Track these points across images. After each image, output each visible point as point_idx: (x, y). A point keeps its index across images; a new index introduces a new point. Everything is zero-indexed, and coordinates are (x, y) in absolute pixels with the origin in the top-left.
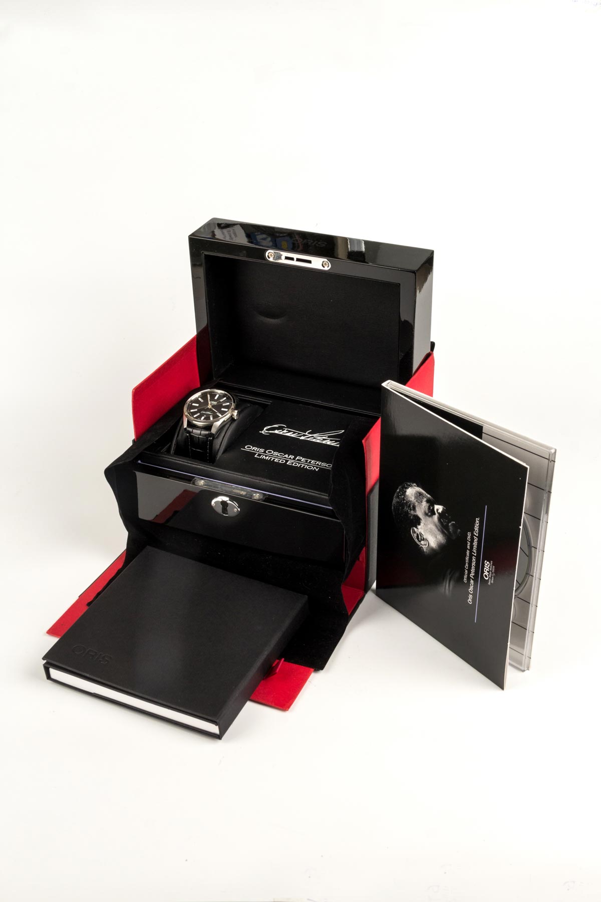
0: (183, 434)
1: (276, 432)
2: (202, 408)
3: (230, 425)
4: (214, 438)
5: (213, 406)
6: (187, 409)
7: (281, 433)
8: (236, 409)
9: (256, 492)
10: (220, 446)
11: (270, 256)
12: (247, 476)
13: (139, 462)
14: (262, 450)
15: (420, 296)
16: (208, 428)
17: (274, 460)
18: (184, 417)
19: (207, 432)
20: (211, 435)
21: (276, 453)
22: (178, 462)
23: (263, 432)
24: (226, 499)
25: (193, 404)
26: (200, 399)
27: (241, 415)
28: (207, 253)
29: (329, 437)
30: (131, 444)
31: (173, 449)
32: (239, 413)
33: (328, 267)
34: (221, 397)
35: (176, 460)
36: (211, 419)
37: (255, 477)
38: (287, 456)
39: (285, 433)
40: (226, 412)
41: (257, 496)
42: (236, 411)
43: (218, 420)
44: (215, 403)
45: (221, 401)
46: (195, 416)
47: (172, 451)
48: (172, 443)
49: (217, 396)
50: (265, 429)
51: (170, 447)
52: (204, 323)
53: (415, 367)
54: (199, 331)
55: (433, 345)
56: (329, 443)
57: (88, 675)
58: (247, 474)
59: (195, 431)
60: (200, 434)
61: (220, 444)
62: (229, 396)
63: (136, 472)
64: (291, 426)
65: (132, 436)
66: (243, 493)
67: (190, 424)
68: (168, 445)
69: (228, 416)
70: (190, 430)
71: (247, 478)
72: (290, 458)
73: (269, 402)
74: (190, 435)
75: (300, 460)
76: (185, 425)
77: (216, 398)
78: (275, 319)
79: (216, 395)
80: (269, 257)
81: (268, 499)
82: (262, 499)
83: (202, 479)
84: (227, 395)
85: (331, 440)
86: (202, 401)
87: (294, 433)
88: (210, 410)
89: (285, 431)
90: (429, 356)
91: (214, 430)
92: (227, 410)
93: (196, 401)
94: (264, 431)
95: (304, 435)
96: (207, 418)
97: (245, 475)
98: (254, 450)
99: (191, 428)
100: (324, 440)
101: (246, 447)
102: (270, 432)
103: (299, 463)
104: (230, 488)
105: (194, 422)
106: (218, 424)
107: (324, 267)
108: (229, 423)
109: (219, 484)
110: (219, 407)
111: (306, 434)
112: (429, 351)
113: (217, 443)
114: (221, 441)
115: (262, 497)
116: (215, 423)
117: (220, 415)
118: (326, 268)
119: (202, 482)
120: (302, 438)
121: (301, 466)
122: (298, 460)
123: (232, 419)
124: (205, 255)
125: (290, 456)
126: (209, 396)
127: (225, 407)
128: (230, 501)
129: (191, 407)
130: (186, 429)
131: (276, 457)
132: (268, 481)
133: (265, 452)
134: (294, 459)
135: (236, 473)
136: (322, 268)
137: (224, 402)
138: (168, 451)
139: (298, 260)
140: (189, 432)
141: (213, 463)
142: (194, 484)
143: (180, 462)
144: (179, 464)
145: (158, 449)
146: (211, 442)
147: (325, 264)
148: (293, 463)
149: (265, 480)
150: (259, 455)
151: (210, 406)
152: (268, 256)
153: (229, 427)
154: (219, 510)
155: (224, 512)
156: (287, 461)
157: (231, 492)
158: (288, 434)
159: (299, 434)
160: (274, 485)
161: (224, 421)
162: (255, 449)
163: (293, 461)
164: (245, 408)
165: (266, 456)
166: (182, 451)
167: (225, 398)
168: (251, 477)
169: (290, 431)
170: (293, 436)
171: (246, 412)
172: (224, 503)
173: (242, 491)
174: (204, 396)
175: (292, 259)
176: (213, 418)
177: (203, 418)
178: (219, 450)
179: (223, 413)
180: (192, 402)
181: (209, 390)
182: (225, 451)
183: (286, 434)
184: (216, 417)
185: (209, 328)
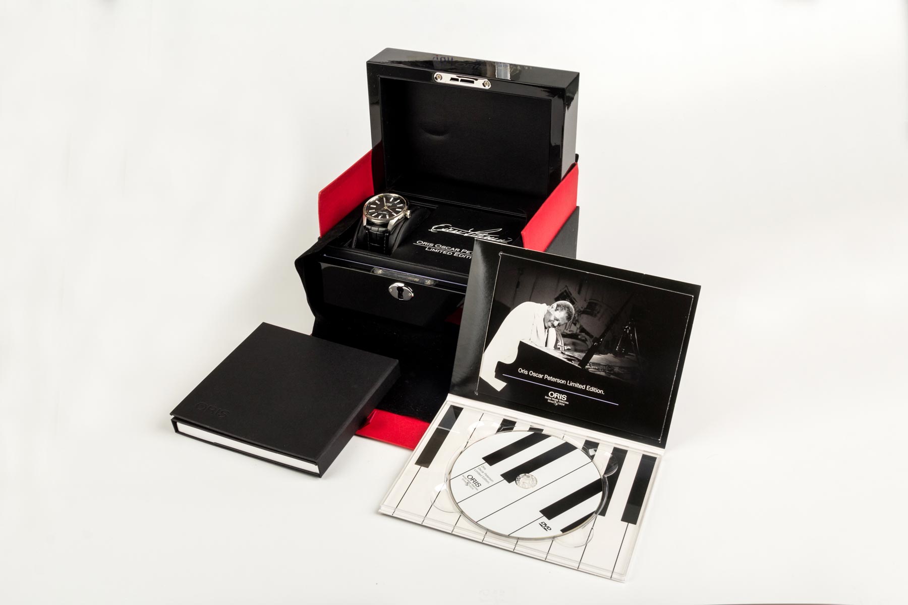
0: (362, 231)
1: (443, 230)
2: (379, 207)
3: (403, 223)
4: (390, 234)
5: (389, 207)
6: (366, 210)
7: (447, 231)
8: (408, 209)
9: (428, 279)
10: (395, 241)
11: (438, 78)
12: (420, 265)
13: (325, 255)
14: (432, 245)
15: (568, 113)
16: (385, 225)
17: (443, 252)
18: (364, 216)
19: (384, 229)
20: (387, 231)
21: (444, 247)
22: (359, 254)
23: (431, 230)
24: (401, 285)
25: (371, 206)
26: (377, 201)
27: (413, 215)
28: (381, 76)
29: (489, 234)
30: (317, 241)
31: (354, 244)
32: (411, 213)
33: (489, 86)
34: (395, 199)
35: (357, 253)
36: (388, 217)
37: (426, 266)
38: (453, 249)
39: (450, 230)
40: (400, 212)
41: (429, 282)
42: (409, 211)
43: (393, 219)
44: (390, 205)
45: (396, 203)
46: (373, 215)
47: (353, 246)
48: (353, 238)
49: (392, 199)
50: (433, 228)
51: (351, 242)
52: (379, 139)
53: (563, 173)
54: (374, 146)
55: (577, 156)
56: (489, 238)
57: (208, 427)
58: (420, 263)
59: (373, 228)
60: (378, 231)
61: (396, 239)
62: (402, 199)
63: (321, 263)
64: (456, 225)
65: (318, 235)
66: (417, 280)
67: (369, 222)
68: (350, 241)
69: (401, 215)
70: (369, 227)
71: (419, 267)
72: (457, 251)
73: (435, 207)
74: (369, 232)
75: (465, 253)
76: (365, 223)
77: (391, 200)
78: (439, 135)
79: (391, 198)
80: (437, 79)
81: (438, 284)
82: (433, 285)
83: (381, 269)
84: (400, 198)
85: (491, 237)
86: (379, 203)
87: (459, 231)
88: (386, 210)
89: (451, 230)
90: (574, 166)
91: (390, 228)
92: (401, 210)
93: (374, 203)
94: (433, 230)
95: (468, 233)
96: (384, 216)
97: (418, 264)
98: (424, 244)
99: (370, 226)
100: (485, 236)
101: (417, 242)
102: (438, 230)
103: (464, 255)
104: (405, 276)
105: (372, 220)
106: (393, 222)
107: (485, 86)
108: (403, 222)
109: (395, 273)
110: (394, 208)
111: (469, 231)
112: (574, 162)
113: (393, 239)
114: (396, 237)
115: (433, 283)
116: (391, 221)
117: (395, 214)
118: (487, 87)
119: (380, 272)
120: (466, 235)
121: (466, 257)
122: (463, 252)
123: (405, 218)
124: (381, 78)
125: (456, 249)
126: (384, 199)
127: (399, 208)
128: (405, 286)
129: (369, 208)
130: (365, 226)
131: (444, 250)
132: (438, 269)
133: (434, 246)
134: (460, 251)
135: (410, 263)
136: (483, 87)
137: (399, 203)
138: (350, 246)
139: (462, 81)
140: (368, 229)
141: (390, 255)
142: (373, 272)
143: (361, 255)
144: (360, 256)
145: (342, 244)
146: (388, 237)
147: (486, 83)
148: (459, 255)
149: (436, 268)
150: (429, 248)
151: (386, 208)
152: (436, 78)
153: (402, 225)
154: (395, 294)
155: (399, 297)
156: (454, 253)
157: (405, 279)
158: (454, 232)
159: (463, 231)
160: (443, 272)
161: (399, 220)
162: (426, 243)
163: (459, 253)
164: (416, 210)
165: (435, 249)
166: (361, 245)
167: (399, 201)
168: (424, 266)
169: (455, 230)
170: (457, 233)
171: (417, 212)
172: (400, 289)
173: (416, 278)
174: (380, 199)
175: (457, 80)
176: (389, 217)
177: (380, 217)
178: (394, 244)
179: (397, 213)
180: (370, 204)
181: (382, 194)
182: (399, 246)
183: (452, 232)
184: (391, 216)
185: (383, 144)
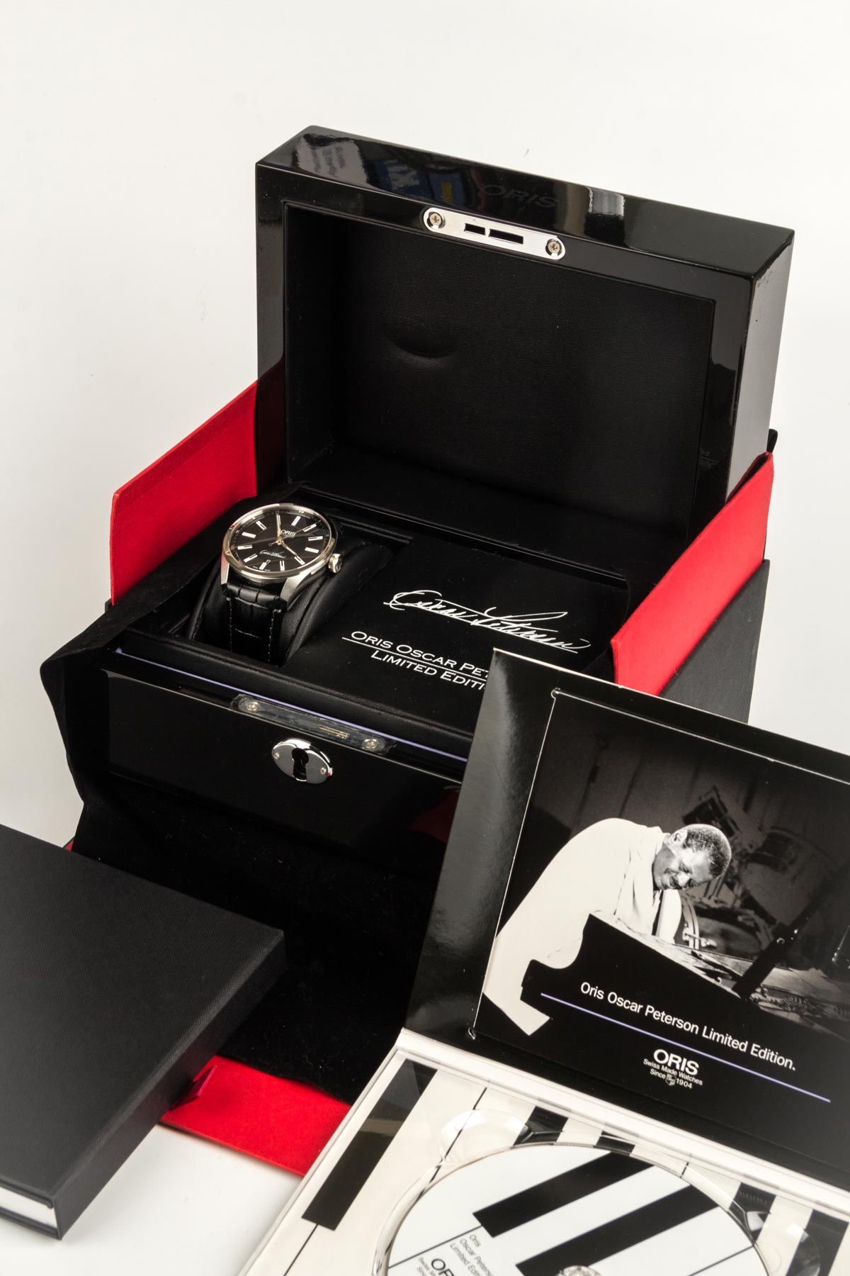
0: (217, 596)
1: (420, 605)
2: (263, 545)
3: (321, 585)
4: (284, 611)
5: (288, 541)
6: (231, 543)
7: (430, 609)
8: (335, 550)
9: (370, 735)
10: (298, 629)
11: (432, 221)
12: (353, 698)
13: (119, 651)
14: (388, 644)
16: (275, 587)
17: (413, 666)
18: (223, 559)
19: (271, 597)
20: (280, 603)
21: (418, 653)
22: (205, 657)
23: (391, 604)
24: (303, 745)
25: (245, 534)
26: (259, 523)
27: (346, 565)
28: (291, 203)
29: (534, 624)
30: (102, 611)
31: (193, 628)
32: (342, 561)
33: (559, 253)
34: (307, 521)
35: (200, 653)
36: (282, 568)
37: (370, 702)
38: (441, 660)
39: (439, 608)
40: (316, 555)
41: (372, 743)
42: (337, 556)
43: (297, 573)
44: (292, 534)
45: (306, 530)
46: (246, 560)
47: (192, 633)
48: (192, 613)
49: (298, 519)
50: (396, 597)
51: (188, 622)
52: (277, 356)
53: (732, 485)
54: (263, 373)
55: (773, 436)
56: (533, 637)
58: (352, 693)
59: (244, 592)
60: (256, 601)
61: (299, 624)
62: (322, 522)
63: (108, 672)
64: (452, 595)
65: (105, 592)
66: (343, 735)
67: (235, 577)
68: (185, 619)
69: (318, 565)
70: (235, 589)
71: (353, 703)
72: (448, 666)
73: (405, 538)
74: (234, 601)
75: (470, 672)
76: (224, 578)
77: (294, 523)
78: (430, 357)
79: (295, 517)
80: (430, 224)
81: (396, 752)
82: (382, 750)
83: (255, 698)
84: (318, 518)
85: (538, 632)
86: (264, 528)
87: (459, 610)
88: (280, 549)
89: (439, 606)
90: (762, 462)
91: (286, 594)
92: (316, 551)
93: (251, 527)
94: (394, 603)
95: (480, 618)
96: (274, 565)
97: (349, 696)
98: (370, 643)
99: (237, 585)
100: (523, 630)
101: (353, 635)
102: (407, 604)
103: (467, 678)
104: (314, 721)
105: (244, 572)
106: (296, 580)
107: (550, 253)
108: (320, 581)
109: (293, 713)
110: (299, 543)
111: (485, 614)
112: (764, 450)
113: (292, 621)
114: (299, 618)
115: (382, 747)
116: (289, 578)
117: (302, 562)
118: (555, 256)
119: (253, 705)
120: (476, 623)
121: (471, 683)
122: (465, 671)
123: (326, 572)
124: (291, 209)
125: (447, 662)
126: (278, 517)
127: (313, 545)
128: (312, 749)
129: (238, 539)
130: (225, 585)
131: (418, 660)
132: (399, 712)
133: (393, 649)
134: (456, 668)
136: (546, 256)
137: (312, 534)
138: (184, 632)
139: (494, 234)
140: (232, 594)
141: (280, 665)
142: (236, 706)
143: (210, 657)
144: (205, 661)
145: (162, 626)
146: (279, 618)
147: (553, 247)
148: (453, 677)
149: (393, 709)
150: (381, 654)
151: (279, 542)
152: (429, 221)
153: (318, 590)
154: (288, 767)
155: (297, 773)
156: (441, 672)
157: (314, 730)
158: (446, 613)
159: (469, 613)
160: (410, 721)
161: (310, 575)
162: (373, 639)
163: (454, 672)
164: (357, 550)
165: (396, 658)
166: (213, 635)
167: (314, 526)
168: (363, 700)
169: (449, 607)
170: (454, 616)
171: (357, 558)
172: (298, 754)
173: (340, 730)
174: (268, 518)
175: (480, 231)
176: (287, 568)
177: (264, 565)
178: (294, 637)
179: (309, 558)
180: (243, 528)
181: (278, 505)
182: (308, 641)
183: (441, 612)
184: (293, 567)
185: (287, 369)
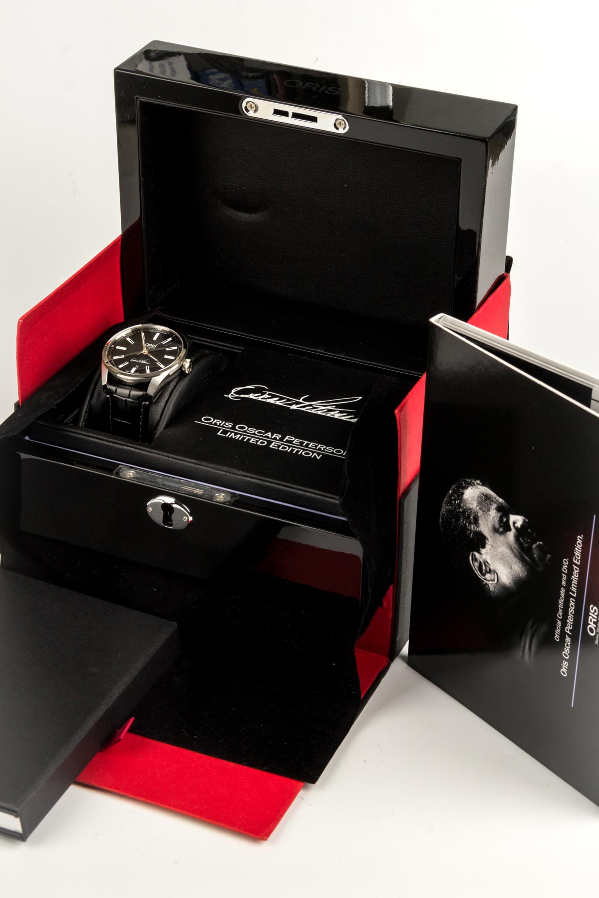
0: (99, 395)
1: (252, 396)
2: (132, 354)
3: (177, 383)
4: (151, 403)
5: (151, 352)
6: (108, 355)
7: (259, 399)
8: (187, 356)
9: (219, 491)
10: (160, 418)
11: (249, 108)
12: (205, 464)
13: (27, 438)
14: (229, 425)
16: (143, 385)
17: (249, 440)
18: (103, 367)
19: (140, 393)
20: (147, 397)
21: (252, 430)
22: (92, 439)
23: (230, 396)
24: (169, 500)
25: (118, 347)
26: (128, 339)
27: (196, 368)
28: (142, 99)
29: (337, 406)
30: (11, 410)
31: (82, 419)
32: (193, 364)
33: (344, 129)
34: (164, 336)
35: (88, 436)
36: (148, 371)
37: (218, 467)
38: (269, 434)
39: (265, 398)
40: (171, 361)
41: (221, 496)
42: (188, 360)
43: (158, 375)
45: (164, 343)
46: (120, 366)
47: (81, 423)
48: (81, 408)
49: (157, 335)
50: (233, 391)
51: (78, 416)
52: (136, 216)
53: (480, 296)
54: (126, 229)
55: (509, 261)
56: (337, 415)
58: (206, 461)
59: (120, 390)
60: (129, 396)
61: (162, 412)
62: (176, 336)
63: (20, 454)
64: (276, 388)
65: (15, 396)
66: (199, 492)
67: (112, 379)
68: (75, 412)
69: (174, 367)
70: (113, 388)
71: (205, 468)
72: (275, 439)
73: (238, 349)
74: (112, 398)
75: (291, 442)
76: (104, 381)
77: (155, 338)
78: (251, 213)
79: (155, 333)
80: (247, 110)
81: (239, 502)
82: (229, 502)
83: (132, 468)
84: (173, 334)
85: (341, 412)
86: (132, 342)
87: (281, 399)
88: (145, 357)
89: (266, 396)
90: (502, 280)
91: (151, 391)
92: (173, 358)
93: (123, 342)
94: (232, 395)
95: (297, 403)
96: (141, 370)
97: (202, 463)
98: (216, 424)
99: (114, 385)
100: (329, 411)
101: (202, 419)
102: (242, 396)
103: (289, 447)
104: (177, 483)
105: (119, 375)
106: (158, 380)
107: (337, 129)
108: (176, 380)
109: (159, 477)
110: (159, 353)
111: (301, 401)
112: (503, 271)
113: (156, 411)
114: (162, 408)
115: (228, 499)
116: (153, 378)
117: (162, 366)
118: (341, 131)
119: (131, 473)
120: (294, 407)
121: (293, 450)
122: (287, 441)
123: (181, 373)
124: (142, 103)
125: (274, 436)
126: (143, 334)
127: (170, 353)
128: (176, 503)
129: (113, 351)
130: (105, 386)
131: (252, 435)
132: (240, 472)
133: (233, 428)
134: (281, 440)
135: (187, 459)
136: (335, 130)
137: (168, 345)
138: (76, 422)
139: (295, 116)
140: (110, 392)
141: (150, 443)
142: (118, 474)
143: (95, 440)
144: (93, 443)
145: (60, 418)
146: (147, 408)
147: (340, 124)
148: (279, 446)
149: (235, 471)
150: (225, 432)
151: (145, 351)
152: (246, 108)
153: (175, 386)
154: (158, 517)
155: (165, 523)
156: (270, 443)
157: (178, 490)
158: (271, 401)
159: (288, 400)
160: (248, 479)
161: (168, 376)
162: (218, 422)
163: (279, 443)
164: (203, 356)
165: (236, 434)
166: (97, 422)
167: (170, 339)
168: (212, 465)
169: (273, 396)
170: (278, 403)
171: (203, 362)
172: (167, 507)
173: (197, 488)
174: (135, 335)
175: (285, 114)
176: (151, 371)
177: (134, 369)
178: (159, 422)
179: (167, 363)
180: (116, 343)
181: (141, 325)
182: (169, 425)
183: (268, 401)
184: (155, 369)
185: (143, 225)
